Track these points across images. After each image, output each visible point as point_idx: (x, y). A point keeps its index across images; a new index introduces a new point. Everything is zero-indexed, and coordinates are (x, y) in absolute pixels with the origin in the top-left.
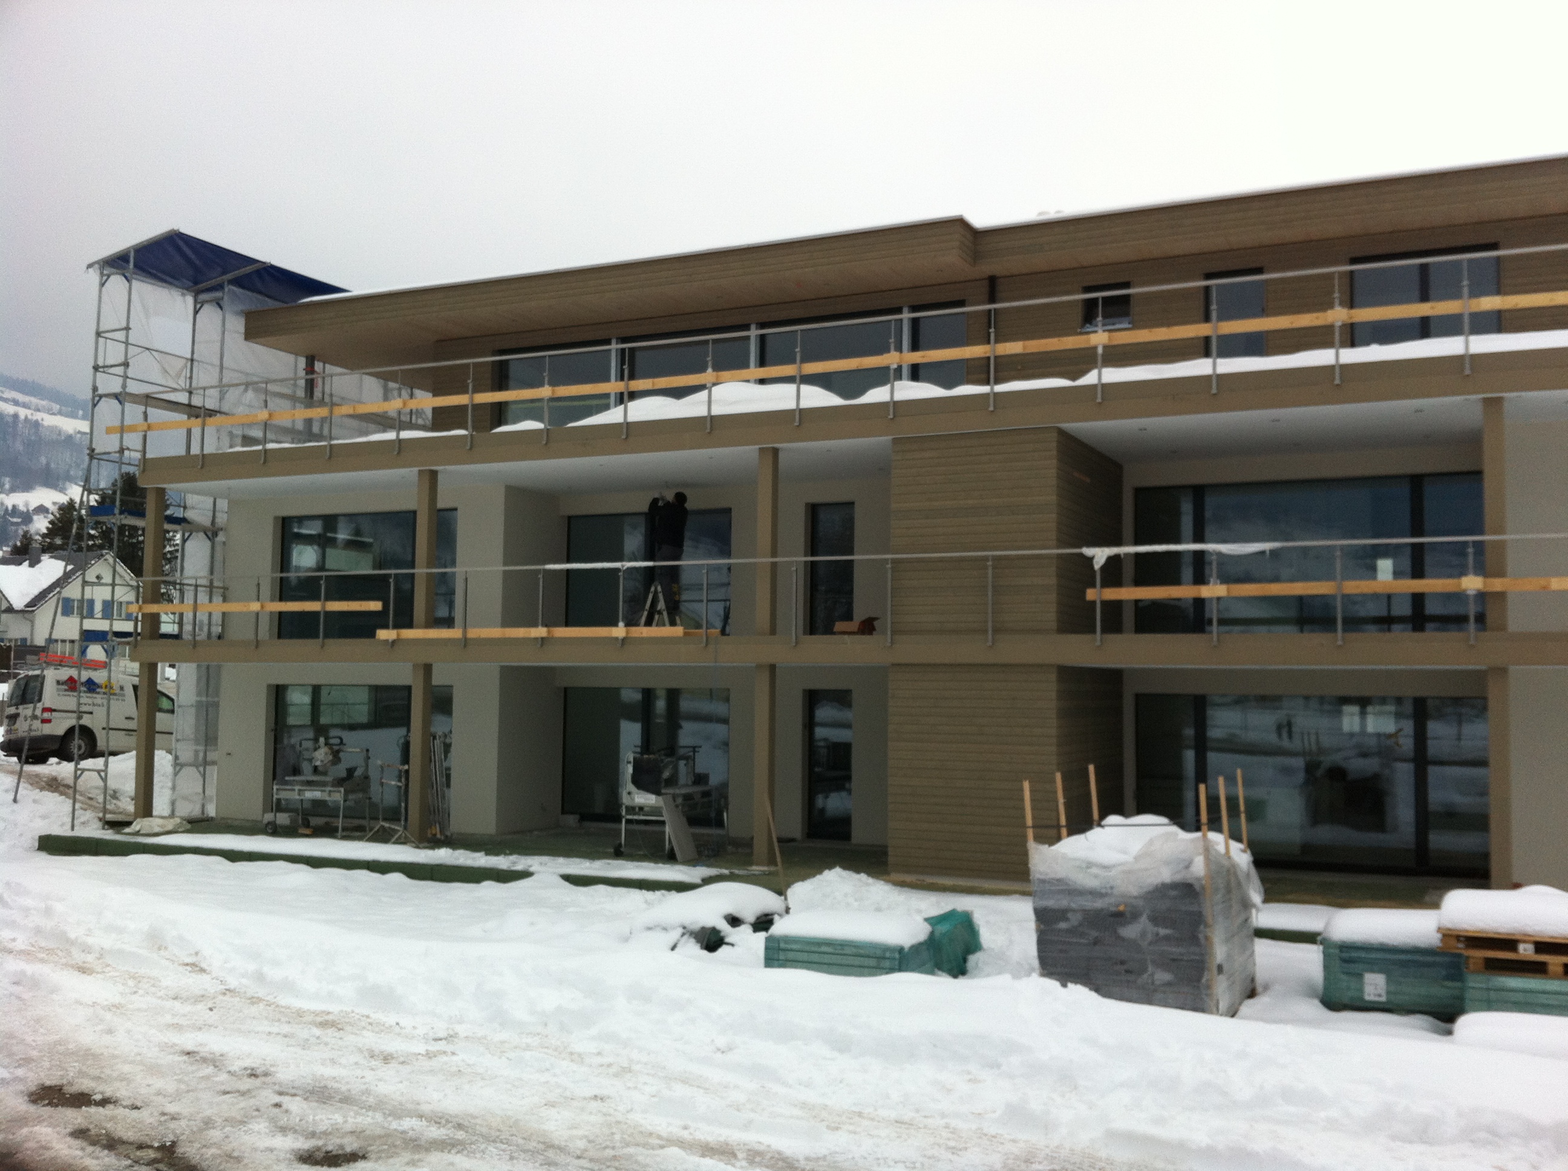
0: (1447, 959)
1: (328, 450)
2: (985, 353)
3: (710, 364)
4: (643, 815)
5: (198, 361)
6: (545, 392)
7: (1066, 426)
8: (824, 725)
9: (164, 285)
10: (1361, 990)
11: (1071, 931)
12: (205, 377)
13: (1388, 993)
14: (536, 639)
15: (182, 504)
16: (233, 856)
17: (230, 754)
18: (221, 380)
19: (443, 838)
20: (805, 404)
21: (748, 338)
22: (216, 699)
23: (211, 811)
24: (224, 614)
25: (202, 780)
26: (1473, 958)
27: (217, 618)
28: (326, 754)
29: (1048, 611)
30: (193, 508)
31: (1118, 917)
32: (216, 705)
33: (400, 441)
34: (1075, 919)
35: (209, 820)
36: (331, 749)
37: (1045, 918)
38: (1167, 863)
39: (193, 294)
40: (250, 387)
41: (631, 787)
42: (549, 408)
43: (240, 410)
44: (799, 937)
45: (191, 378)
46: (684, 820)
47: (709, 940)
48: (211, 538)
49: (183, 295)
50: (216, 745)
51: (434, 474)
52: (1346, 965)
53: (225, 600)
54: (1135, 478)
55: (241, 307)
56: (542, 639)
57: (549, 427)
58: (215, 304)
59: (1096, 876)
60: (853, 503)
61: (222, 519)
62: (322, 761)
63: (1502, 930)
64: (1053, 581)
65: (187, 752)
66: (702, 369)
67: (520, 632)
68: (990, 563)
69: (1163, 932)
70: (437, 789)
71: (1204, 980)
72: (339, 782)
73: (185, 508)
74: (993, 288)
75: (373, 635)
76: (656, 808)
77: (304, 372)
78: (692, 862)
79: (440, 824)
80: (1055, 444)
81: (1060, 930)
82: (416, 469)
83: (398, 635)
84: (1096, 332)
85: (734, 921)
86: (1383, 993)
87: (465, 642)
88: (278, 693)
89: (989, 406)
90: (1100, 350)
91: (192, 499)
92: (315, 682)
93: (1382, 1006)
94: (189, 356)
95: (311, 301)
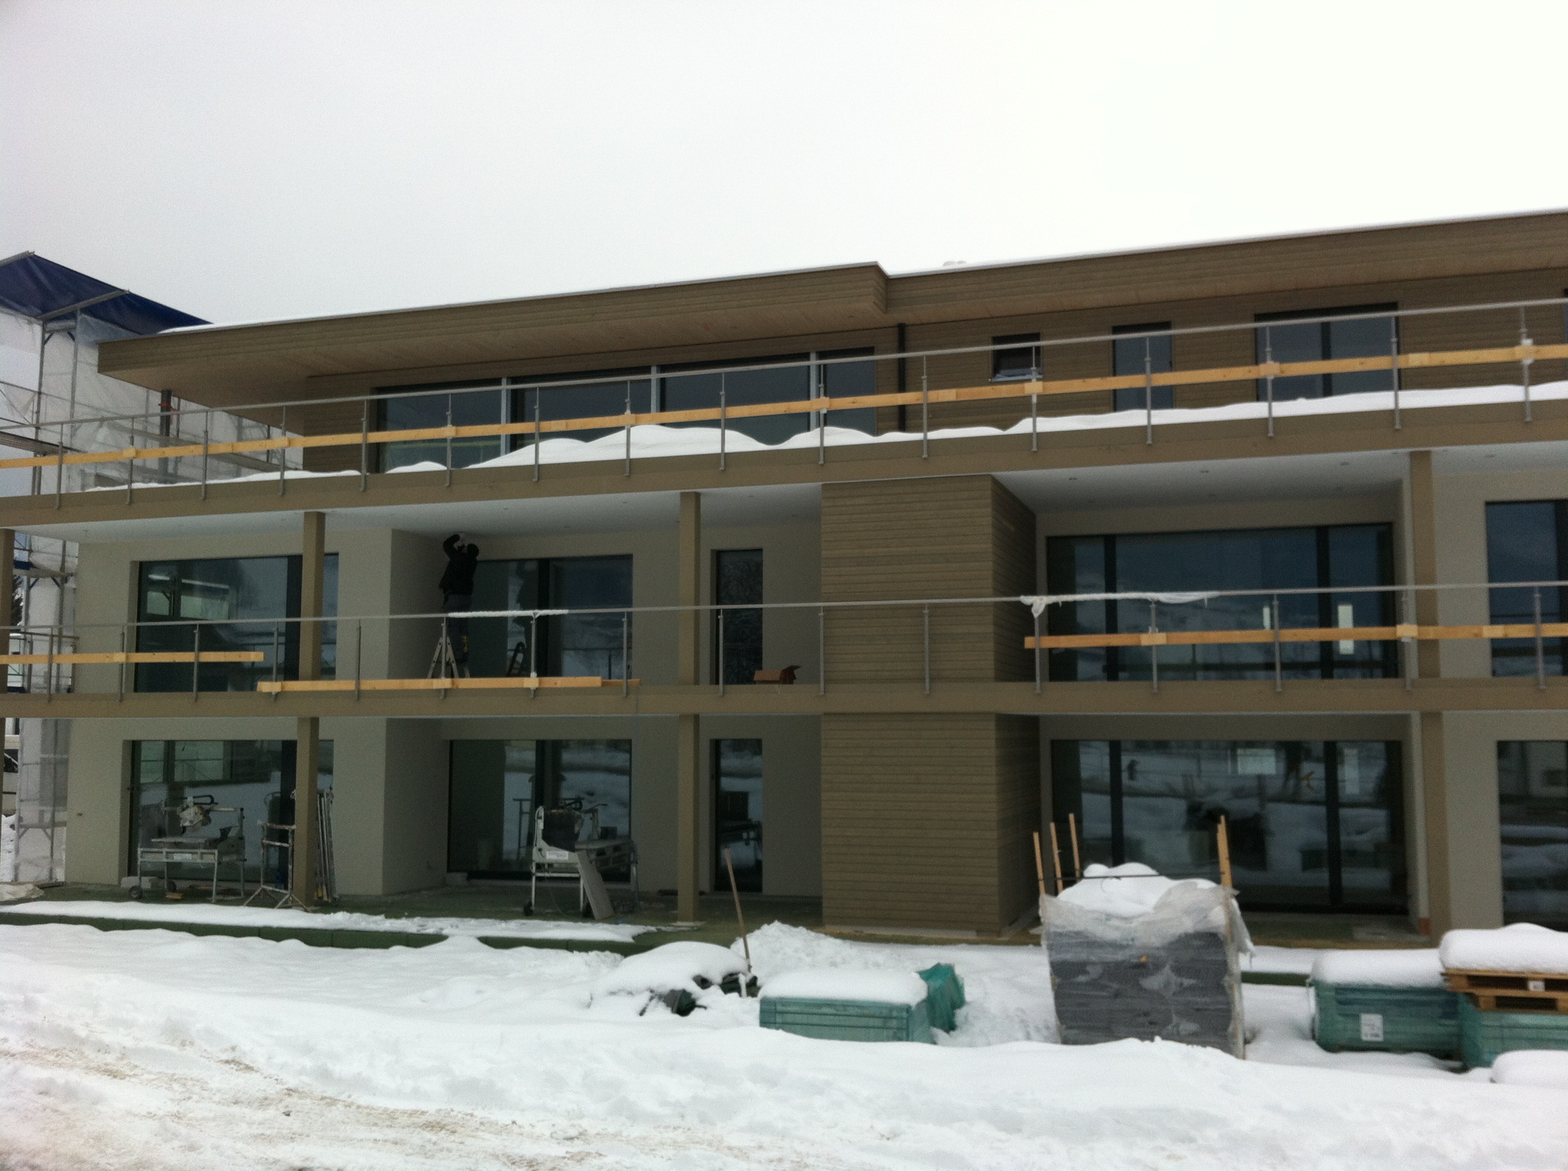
0: (1443, 997)
1: (203, 490)
2: (918, 400)
3: (628, 406)
4: (552, 872)
5: (47, 395)
6: (448, 431)
7: (998, 474)
8: (731, 775)
9: (10, 311)
10: (1358, 1031)
11: (1093, 984)
12: (54, 411)
13: (1385, 1033)
14: (439, 691)
15: (27, 548)
16: (105, 925)
17: (80, 815)
18: (72, 415)
19: (330, 901)
20: (729, 449)
21: (649, 381)
22: (65, 756)
23: (60, 876)
24: (74, 665)
25: (50, 842)
26: (1483, 996)
27: (67, 670)
28: (196, 814)
29: (986, 657)
30: (38, 552)
31: (1140, 968)
32: (65, 762)
33: (284, 482)
34: (1094, 972)
35: (58, 885)
36: (202, 809)
37: (1062, 973)
38: (1187, 912)
39: (41, 322)
40: (106, 423)
41: (540, 843)
42: (453, 449)
43: (93, 448)
44: (796, 999)
45: (38, 412)
46: (599, 876)
47: (680, 1003)
48: (60, 584)
49: (30, 323)
50: (65, 804)
51: (321, 517)
52: (1342, 1007)
53: (75, 651)
54: (1048, 526)
55: (93, 338)
56: (446, 690)
57: (452, 469)
58: (66, 334)
59: (1117, 928)
60: (760, 550)
61: (72, 563)
62: (191, 822)
63: (1512, 969)
64: (990, 629)
65: (30, 813)
66: (620, 411)
67: (421, 684)
68: (926, 611)
69: (1187, 982)
70: (324, 850)
71: (1230, 1029)
72: (212, 844)
73: (30, 551)
74: (902, 336)
75: (253, 687)
76: (570, 864)
77: (160, 407)
78: (614, 917)
79: (326, 886)
80: (989, 492)
81: (1079, 984)
82: (302, 512)
83: (283, 687)
84: (1029, 380)
85: (703, 983)
86: (1380, 1033)
87: (359, 694)
88: (134, 748)
89: (922, 453)
90: (1034, 400)
91: (39, 543)
92: (169, 737)
93: (1378, 1046)
94: (36, 389)
95: (174, 332)
